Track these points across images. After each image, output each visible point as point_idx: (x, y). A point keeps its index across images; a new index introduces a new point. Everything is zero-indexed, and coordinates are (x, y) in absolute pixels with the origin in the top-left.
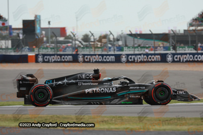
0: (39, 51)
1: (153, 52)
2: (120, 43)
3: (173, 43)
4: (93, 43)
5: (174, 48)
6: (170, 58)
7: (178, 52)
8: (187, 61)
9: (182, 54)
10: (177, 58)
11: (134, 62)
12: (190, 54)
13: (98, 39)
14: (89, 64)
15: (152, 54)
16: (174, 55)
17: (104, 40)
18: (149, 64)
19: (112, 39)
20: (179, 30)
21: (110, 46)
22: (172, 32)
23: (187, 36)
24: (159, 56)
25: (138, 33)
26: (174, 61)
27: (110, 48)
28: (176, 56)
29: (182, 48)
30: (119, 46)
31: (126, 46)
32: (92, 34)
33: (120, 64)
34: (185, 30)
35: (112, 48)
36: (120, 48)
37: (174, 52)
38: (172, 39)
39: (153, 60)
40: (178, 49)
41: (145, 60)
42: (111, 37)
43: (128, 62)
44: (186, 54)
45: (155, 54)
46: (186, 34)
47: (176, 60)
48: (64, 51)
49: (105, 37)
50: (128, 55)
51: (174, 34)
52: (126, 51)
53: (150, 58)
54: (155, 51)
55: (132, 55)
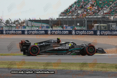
1: (41, 29)
2: (24, 24)
3: (51, 25)
4: (10, 24)
5: (52, 27)
6: (49, 32)
7: (53, 29)
8: (58, 34)
9: (55, 30)
10: (53, 32)
11: (31, 34)
12: (60, 30)
13: (13, 22)
15: (40, 30)
16: (51, 31)
17: (16, 23)
19: (20, 23)
20: (54, 18)
21: (19, 26)
24: (44, 31)
26: (51, 34)
27: (19, 27)
28: (53, 31)
29: (56, 27)
30: (24, 26)
31: (27, 26)
32: (11, 20)
33: (24, 35)
34: (57, 18)
35: (20, 27)
36: (24, 27)
37: (51, 29)
38: (51, 22)
39: (41, 33)
40: (54, 28)
41: (37, 33)
43: (28, 34)
44: (58, 30)
45: (42, 30)
46: (58, 20)
49: (17, 21)
50: (28, 31)
51: (51, 20)
52: (27, 29)
54: (42, 28)
55: (30, 30)
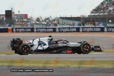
0: (14, 26)
1: (72, 27)
2: (55, 22)
3: (82, 22)
4: (41, 22)
5: (83, 25)
6: (81, 30)
7: (85, 27)
8: (90, 31)
9: (87, 28)
10: (85, 30)
11: (62, 32)
12: (91, 28)
13: (44, 20)
14: (39, 33)
15: (72, 28)
16: (83, 28)
17: (47, 21)
18: (70, 33)
19: (51, 20)
20: (86, 15)
21: (50, 23)
22: (82, 16)
23: (90, 18)
24: (75, 29)
25: (65, 17)
26: (83, 31)
27: (50, 25)
28: (84, 29)
29: (88, 24)
31: (58, 23)
32: (41, 18)
33: (55, 33)
34: (89, 15)
35: (51, 25)
36: (56, 25)
37: (83, 26)
38: (82, 20)
39: (72, 31)
40: (85, 25)
41: (68, 31)
42: (51, 19)
43: (59, 32)
44: (89, 28)
45: (73, 28)
46: (89, 17)
47: (84, 31)
48: (26, 26)
49: (48, 19)
50: (59, 28)
51: (83, 18)
52: (59, 26)
53: (71, 30)
54: (73, 26)
55: (61, 28)
